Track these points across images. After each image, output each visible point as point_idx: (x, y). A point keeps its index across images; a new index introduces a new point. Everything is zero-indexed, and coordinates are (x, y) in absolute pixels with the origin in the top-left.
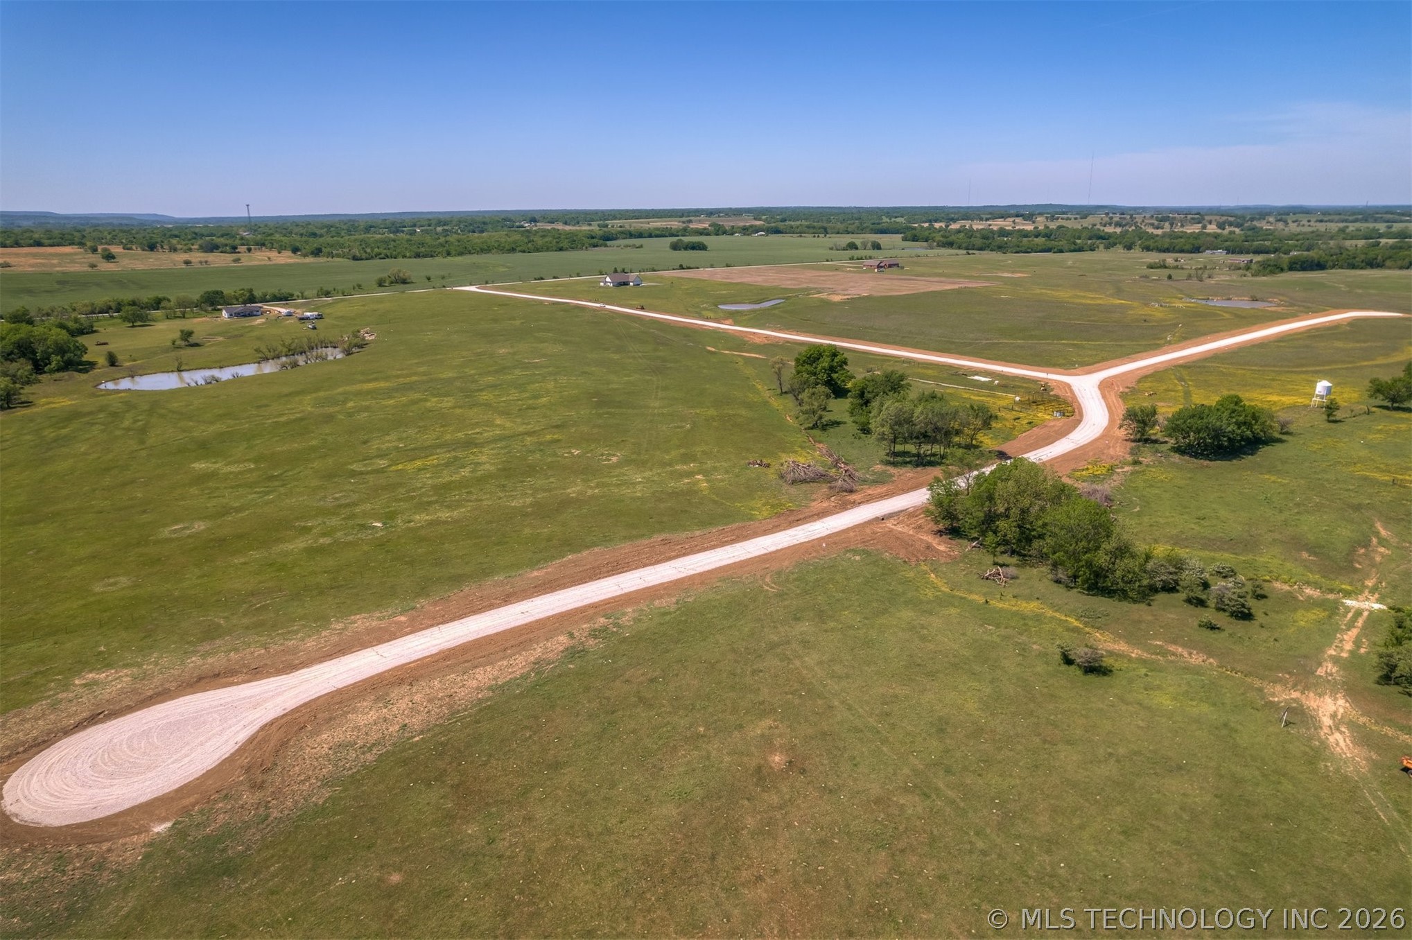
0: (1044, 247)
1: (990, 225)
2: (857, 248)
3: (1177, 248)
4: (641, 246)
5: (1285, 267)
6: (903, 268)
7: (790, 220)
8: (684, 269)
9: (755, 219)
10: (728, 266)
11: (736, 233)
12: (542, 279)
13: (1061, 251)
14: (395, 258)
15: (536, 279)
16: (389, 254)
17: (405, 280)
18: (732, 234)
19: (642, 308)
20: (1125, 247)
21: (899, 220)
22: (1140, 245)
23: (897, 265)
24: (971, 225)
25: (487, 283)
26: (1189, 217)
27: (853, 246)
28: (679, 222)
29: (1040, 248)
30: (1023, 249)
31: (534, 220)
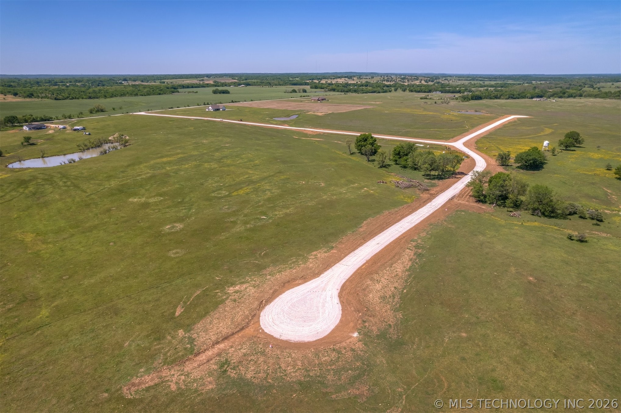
0: (372, 91)
1: (337, 81)
2: (296, 92)
3: (423, 91)
4: (197, 92)
5: (470, 98)
6: (328, 100)
7: (249, 79)
8: (233, 102)
9: (233, 79)
10: (252, 101)
11: (231, 85)
12: (172, 108)
13: (379, 92)
14: (78, 99)
15: (169, 108)
16: (74, 97)
17: (102, 110)
18: (230, 86)
19: (241, 121)
20: (402, 90)
21: (297, 79)
22: (409, 90)
23: (325, 99)
24: (331, 81)
25: (148, 110)
26: (413, 77)
27: (294, 91)
28: (198, 80)
29: (371, 91)
30: (365, 92)
31: (125, 80)
